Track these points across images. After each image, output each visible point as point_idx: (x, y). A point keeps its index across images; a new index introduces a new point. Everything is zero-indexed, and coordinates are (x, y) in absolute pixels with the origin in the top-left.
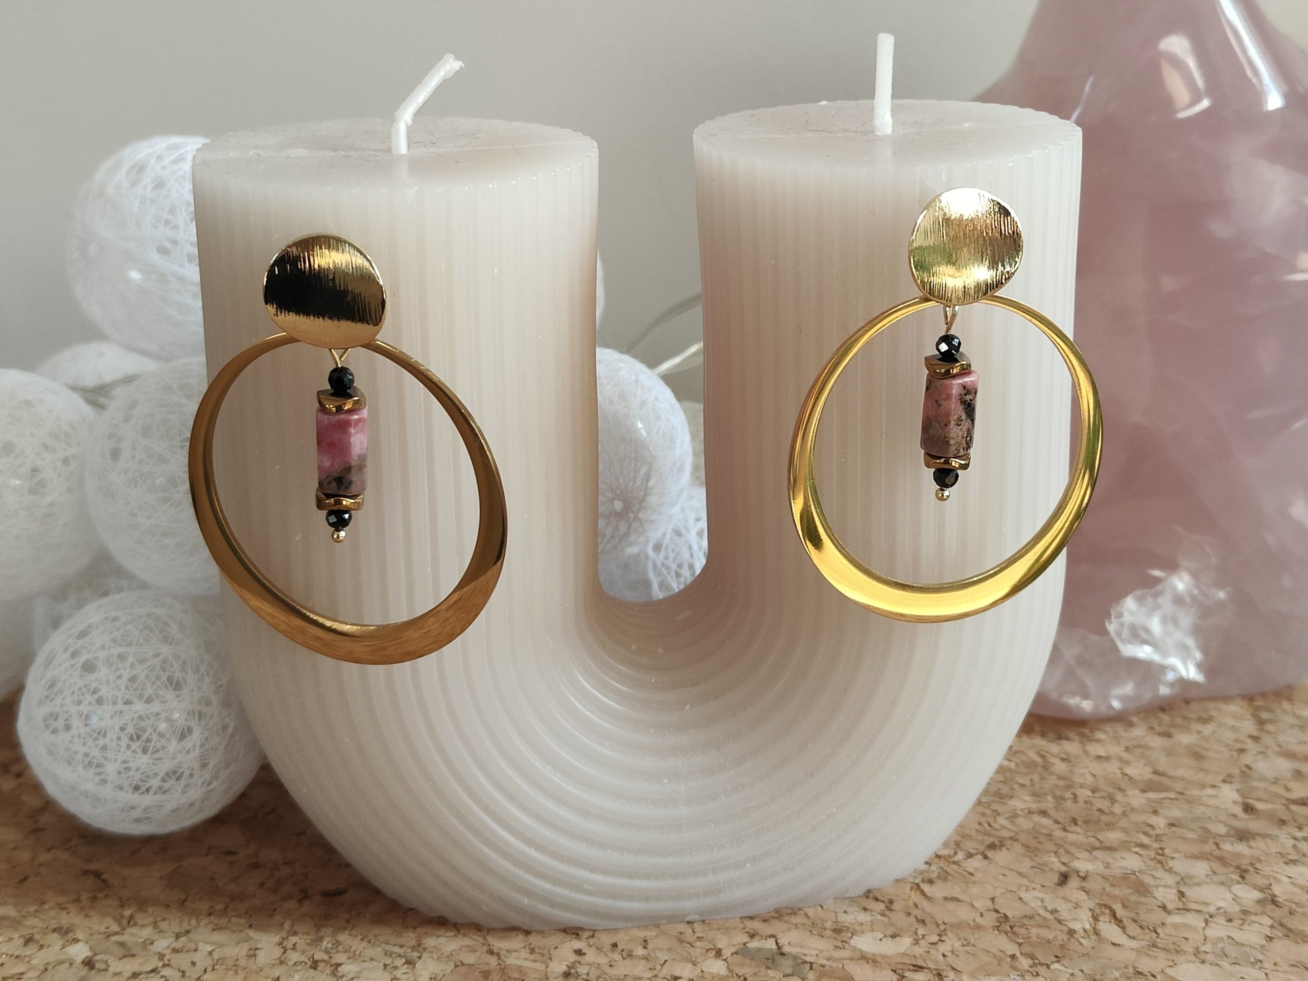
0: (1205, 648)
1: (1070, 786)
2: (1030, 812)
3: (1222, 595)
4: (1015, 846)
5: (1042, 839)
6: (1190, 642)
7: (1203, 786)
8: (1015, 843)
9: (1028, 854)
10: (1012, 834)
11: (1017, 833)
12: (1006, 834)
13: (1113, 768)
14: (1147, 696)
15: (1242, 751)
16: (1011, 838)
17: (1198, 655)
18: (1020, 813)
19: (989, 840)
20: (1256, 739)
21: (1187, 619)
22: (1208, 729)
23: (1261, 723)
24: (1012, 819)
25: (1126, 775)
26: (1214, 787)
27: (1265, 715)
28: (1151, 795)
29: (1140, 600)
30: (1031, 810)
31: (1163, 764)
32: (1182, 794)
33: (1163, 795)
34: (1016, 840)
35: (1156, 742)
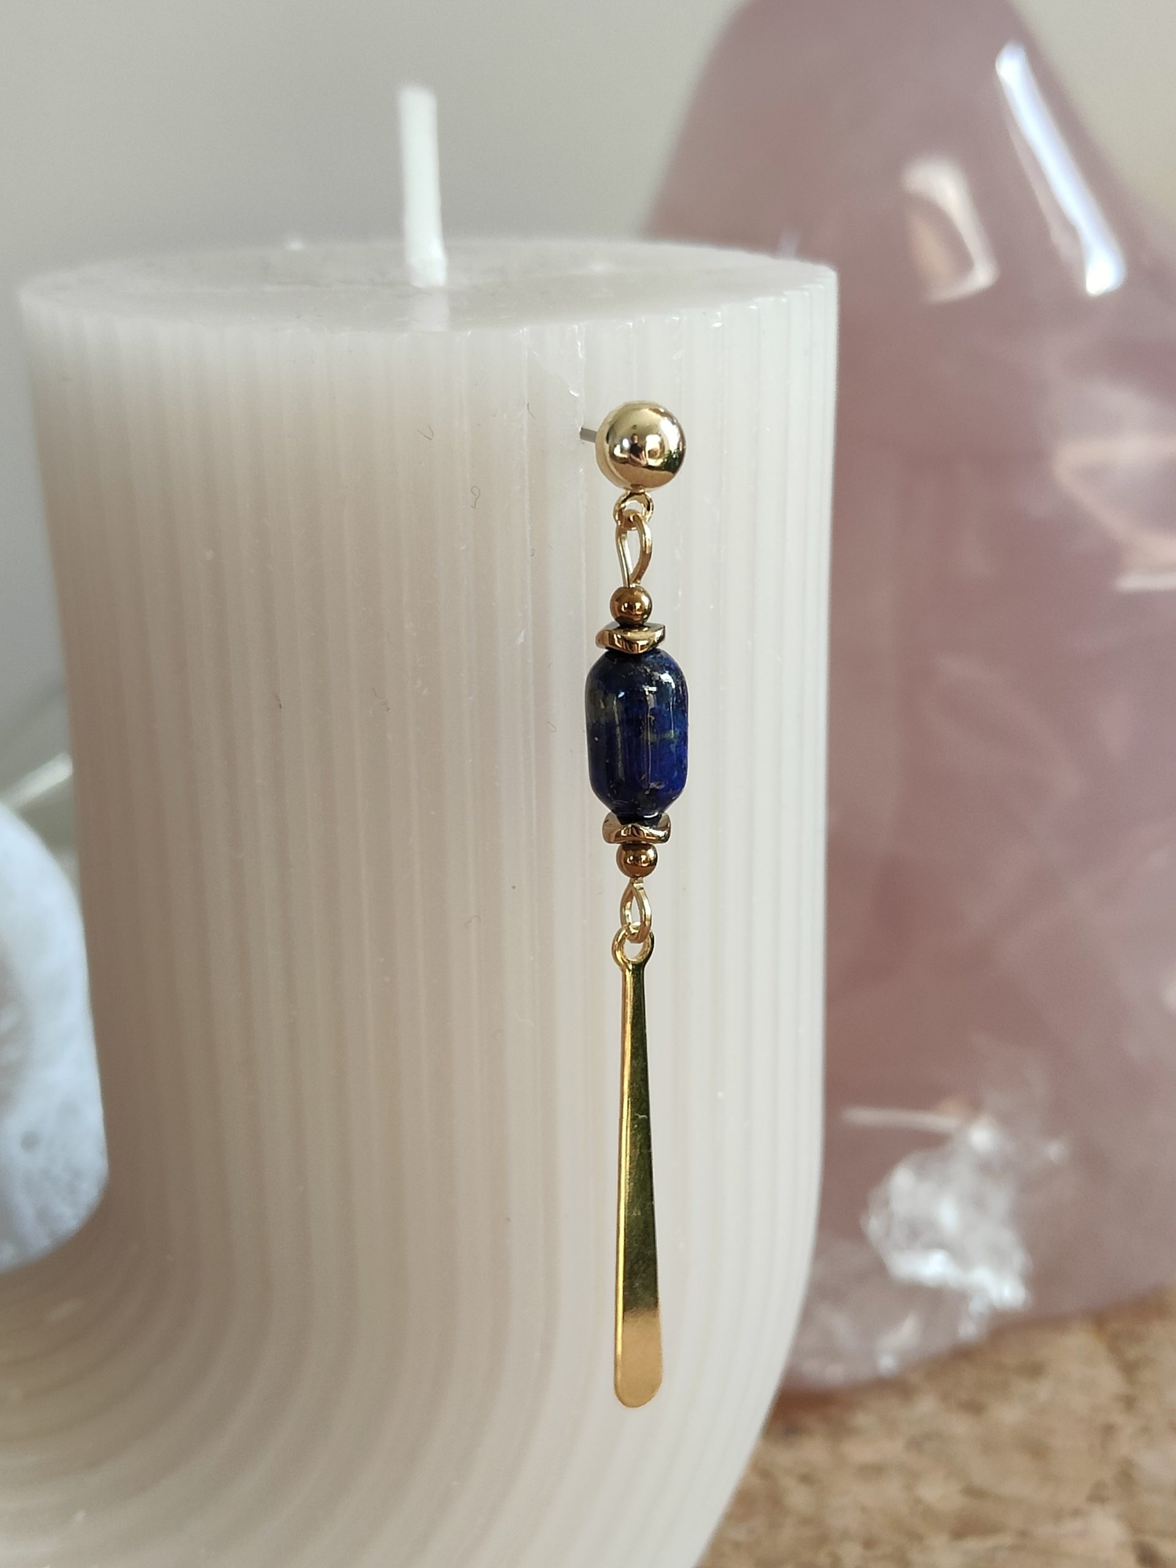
0: (1030, 1244)
1: (822, 1540)
3: (1054, 1151)
6: (1007, 1238)
7: (1058, 1515)
13: (892, 1490)
14: (940, 1343)
15: (1109, 1431)
17: (1018, 1259)
20: (1129, 1403)
21: (1000, 1200)
22: (1043, 1390)
23: (1129, 1369)
25: (918, 1501)
26: (1076, 1513)
27: (1132, 1353)
28: (974, 1545)
29: (921, 1172)
31: (981, 1472)
32: (1023, 1534)
33: (990, 1542)
35: (960, 1426)
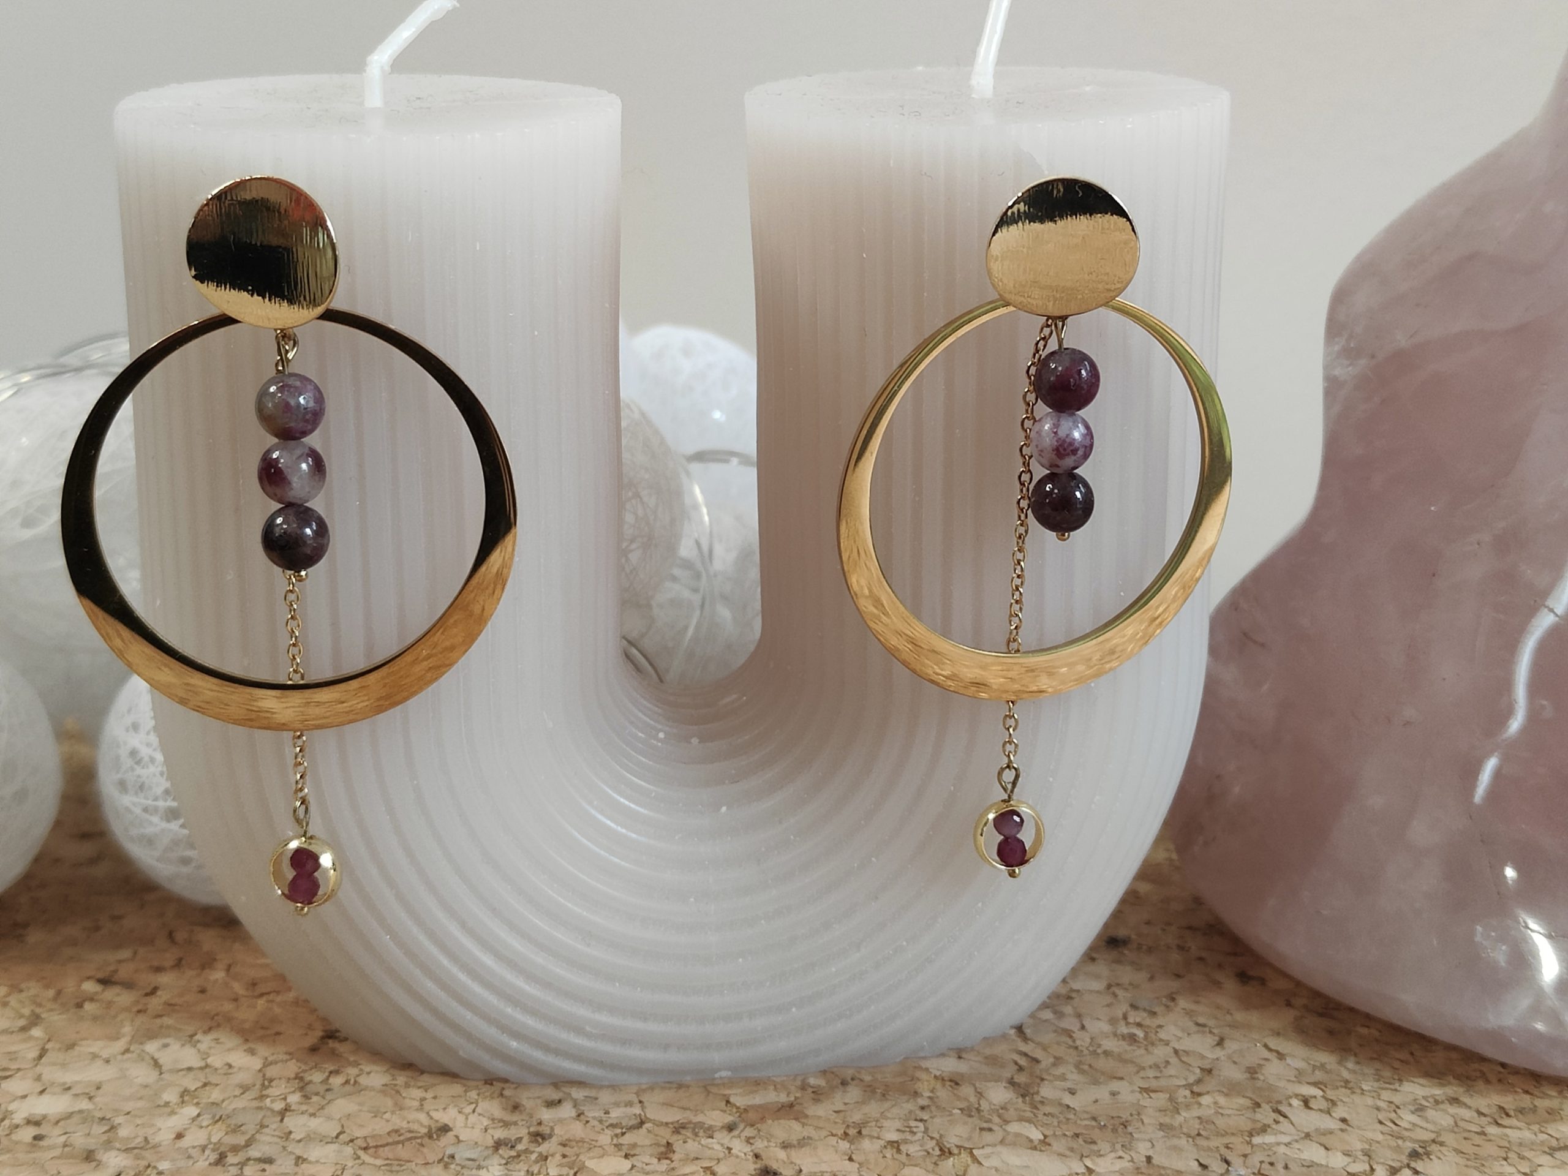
2: (1437, 1102)
4: (1446, 1153)
5: (1478, 1140)
8: (1443, 1149)
9: (1469, 1163)
10: (1433, 1136)
11: (1438, 1133)
12: (1427, 1136)
16: (1434, 1141)
18: (1426, 1104)
19: (1409, 1146)
24: (1420, 1114)
30: (1437, 1098)
34: (1442, 1144)
